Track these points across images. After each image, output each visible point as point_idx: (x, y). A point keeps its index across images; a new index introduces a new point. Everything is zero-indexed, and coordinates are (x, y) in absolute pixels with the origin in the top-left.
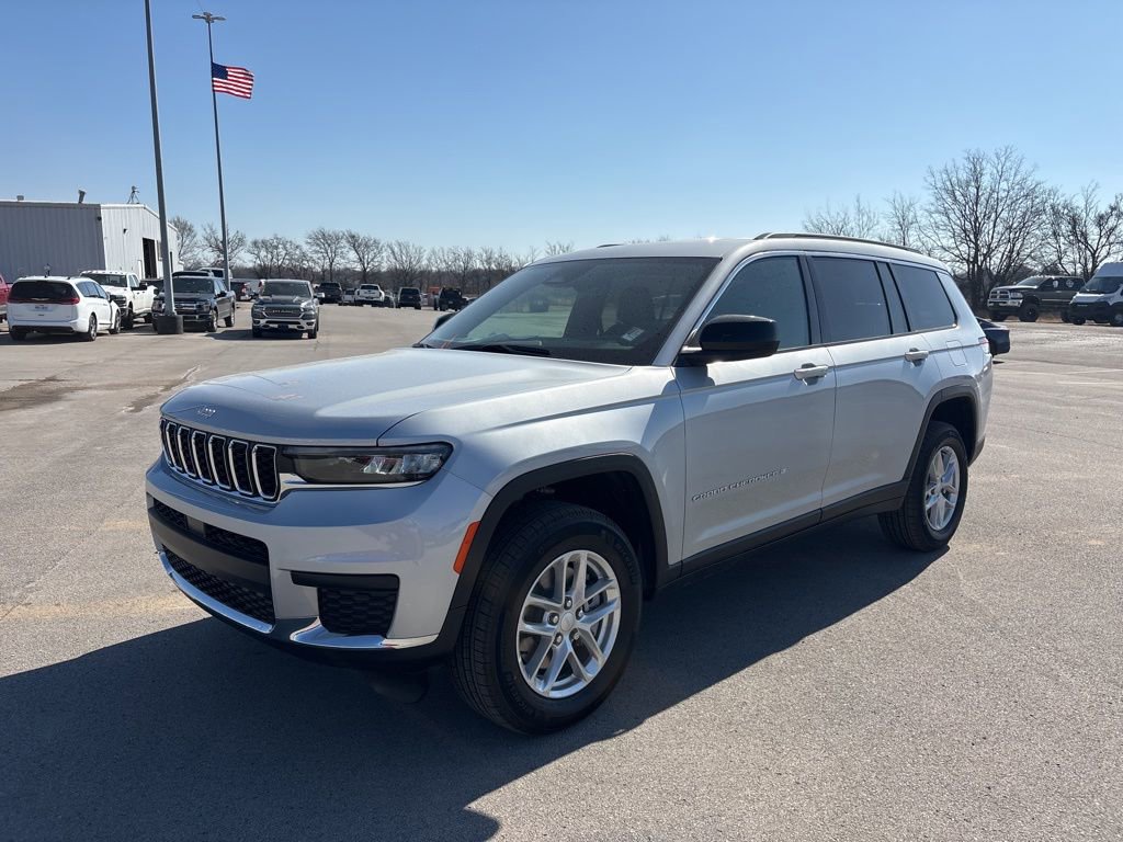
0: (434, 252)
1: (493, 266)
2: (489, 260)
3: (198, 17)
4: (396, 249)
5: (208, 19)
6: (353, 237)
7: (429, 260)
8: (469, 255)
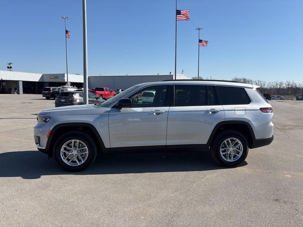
0: (270, 83)
1: (290, 86)
2: (288, 85)
3: (197, 29)
4: (257, 82)
5: (199, 29)
6: (245, 79)
7: (268, 85)
8: (281, 83)
